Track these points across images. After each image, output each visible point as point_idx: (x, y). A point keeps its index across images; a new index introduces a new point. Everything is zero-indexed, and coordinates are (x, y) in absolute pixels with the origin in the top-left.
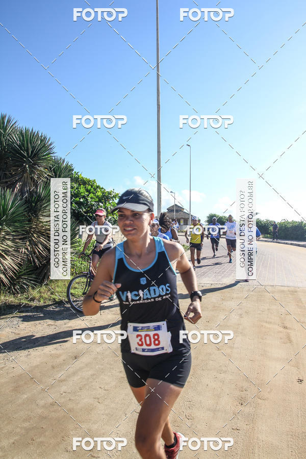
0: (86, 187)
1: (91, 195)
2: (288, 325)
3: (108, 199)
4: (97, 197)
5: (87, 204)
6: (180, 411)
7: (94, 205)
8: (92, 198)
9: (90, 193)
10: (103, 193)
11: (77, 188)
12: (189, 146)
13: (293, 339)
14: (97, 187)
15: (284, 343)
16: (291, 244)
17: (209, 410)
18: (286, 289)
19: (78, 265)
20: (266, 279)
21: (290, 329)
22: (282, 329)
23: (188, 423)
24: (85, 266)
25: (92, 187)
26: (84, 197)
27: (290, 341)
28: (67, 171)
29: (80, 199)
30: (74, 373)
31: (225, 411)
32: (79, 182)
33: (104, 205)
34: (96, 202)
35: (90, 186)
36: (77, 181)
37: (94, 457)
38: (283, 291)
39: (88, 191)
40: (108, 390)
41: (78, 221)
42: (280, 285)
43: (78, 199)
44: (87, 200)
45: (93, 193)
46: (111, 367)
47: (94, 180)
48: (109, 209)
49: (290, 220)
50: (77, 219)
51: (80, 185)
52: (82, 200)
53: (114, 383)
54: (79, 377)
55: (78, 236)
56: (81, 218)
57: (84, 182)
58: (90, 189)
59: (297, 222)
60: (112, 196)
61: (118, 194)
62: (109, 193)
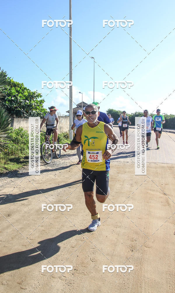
0: (16, 89)
1: (20, 95)
2: (167, 192)
3: (32, 97)
4: (25, 96)
5: (17, 102)
6: (86, 255)
7: (22, 102)
8: (20, 97)
9: (19, 93)
10: (29, 93)
11: (9, 90)
12: (93, 58)
13: (171, 203)
14: (25, 89)
15: (164, 206)
16: (170, 132)
17: (108, 254)
18: (165, 165)
19: (11, 146)
20: (151, 158)
21: (169, 195)
22: (162, 195)
23: (92, 264)
24: (15, 147)
25: (20, 88)
26: (15, 96)
27: (169, 204)
28: (2, 76)
29: (12, 97)
30: (8, 227)
31: (120, 256)
32: (11, 85)
33: (29, 102)
34: (23, 100)
35: (19, 88)
36: (9, 84)
37: (23, 289)
38: (163, 167)
39: (17, 91)
40: (32, 240)
41: (11, 114)
42: (161, 162)
43: (10, 98)
44: (17, 98)
45: (22, 93)
46: (35, 222)
47: (22, 84)
48: (34, 105)
49: (169, 114)
50: (9, 113)
51: (11, 87)
52: (13, 98)
53: (37, 235)
54: (11, 230)
55: (10, 126)
56: (12, 112)
57: (15, 85)
58: (19, 90)
59: (174, 115)
60: (36, 95)
61: (40, 94)
62: (34, 93)
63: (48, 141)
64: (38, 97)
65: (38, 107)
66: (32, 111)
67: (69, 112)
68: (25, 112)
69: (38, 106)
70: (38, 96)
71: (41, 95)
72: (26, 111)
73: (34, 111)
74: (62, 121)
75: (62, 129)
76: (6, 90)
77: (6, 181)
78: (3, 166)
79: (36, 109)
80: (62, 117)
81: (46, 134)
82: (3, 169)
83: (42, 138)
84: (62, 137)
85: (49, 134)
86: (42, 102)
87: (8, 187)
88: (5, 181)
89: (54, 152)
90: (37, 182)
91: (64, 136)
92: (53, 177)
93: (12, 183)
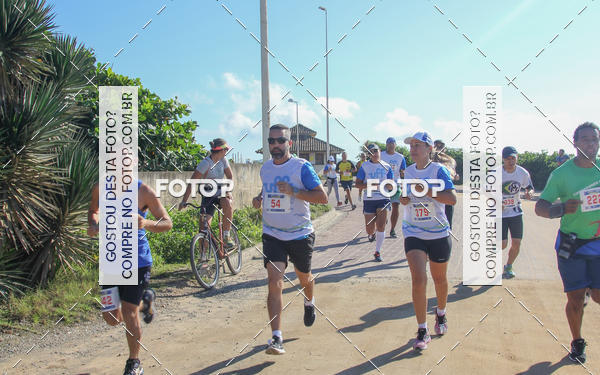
3: (165, 116)
10: (155, 105)
12: (324, 9)
14: (145, 93)
28: (82, 61)
32: (106, 84)
33: (157, 128)
34: (140, 123)
36: (102, 82)
48: (169, 136)
60: (174, 110)
61: (185, 107)
62: (168, 105)
63: (206, 228)
64: (179, 114)
65: (179, 141)
66: (164, 151)
67: (261, 153)
68: (145, 156)
69: (182, 137)
70: (179, 111)
71: (188, 109)
72: (147, 153)
73: (169, 152)
74: (246, 177)
75: (244, 198)
76: (94, 97)
77: (98, 339)
78: (90, 298)
79: (176, 146)
80: (244, 165)
81: (202, 212)
82: (89, 308)
83: (192, 223)
84: (245, 219)
85: (210, 211)
86: (189, 127)
87: (103, 355)
88: (95, 340)
89: (224, 257)
90: (179, 339)
91: (251, 216)
92: (223, 324)
93: (115, 344)
